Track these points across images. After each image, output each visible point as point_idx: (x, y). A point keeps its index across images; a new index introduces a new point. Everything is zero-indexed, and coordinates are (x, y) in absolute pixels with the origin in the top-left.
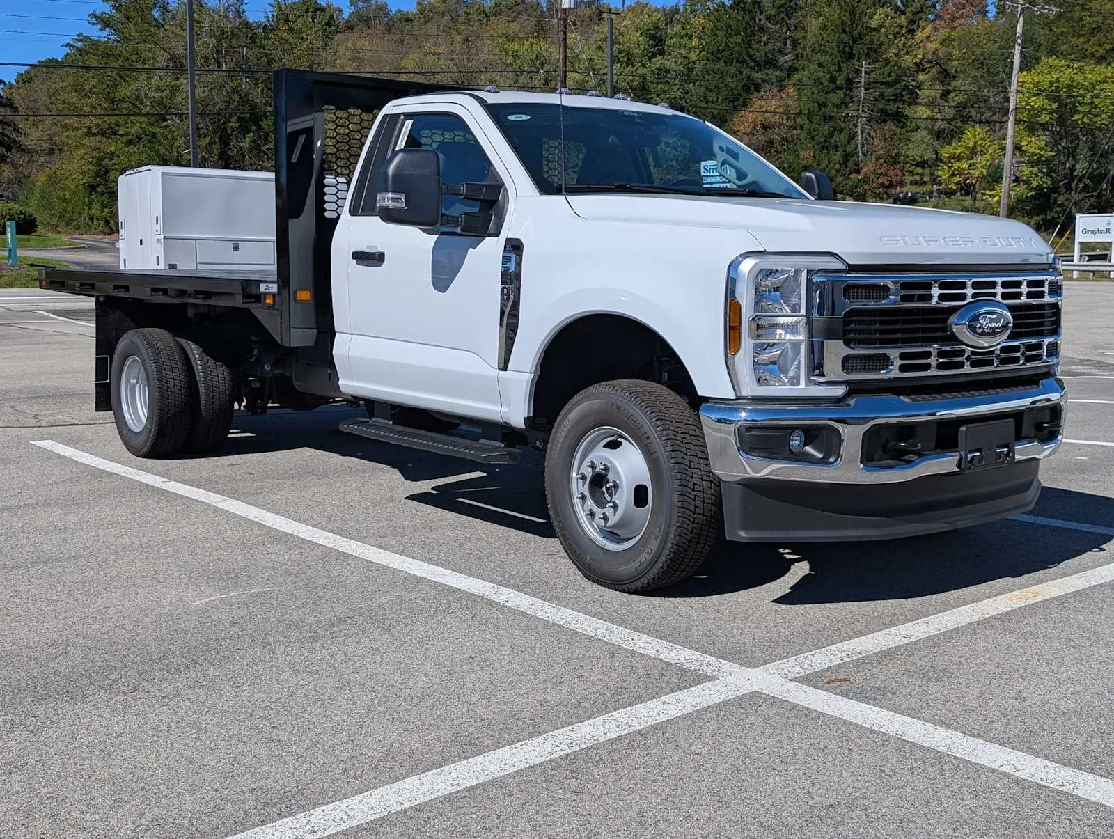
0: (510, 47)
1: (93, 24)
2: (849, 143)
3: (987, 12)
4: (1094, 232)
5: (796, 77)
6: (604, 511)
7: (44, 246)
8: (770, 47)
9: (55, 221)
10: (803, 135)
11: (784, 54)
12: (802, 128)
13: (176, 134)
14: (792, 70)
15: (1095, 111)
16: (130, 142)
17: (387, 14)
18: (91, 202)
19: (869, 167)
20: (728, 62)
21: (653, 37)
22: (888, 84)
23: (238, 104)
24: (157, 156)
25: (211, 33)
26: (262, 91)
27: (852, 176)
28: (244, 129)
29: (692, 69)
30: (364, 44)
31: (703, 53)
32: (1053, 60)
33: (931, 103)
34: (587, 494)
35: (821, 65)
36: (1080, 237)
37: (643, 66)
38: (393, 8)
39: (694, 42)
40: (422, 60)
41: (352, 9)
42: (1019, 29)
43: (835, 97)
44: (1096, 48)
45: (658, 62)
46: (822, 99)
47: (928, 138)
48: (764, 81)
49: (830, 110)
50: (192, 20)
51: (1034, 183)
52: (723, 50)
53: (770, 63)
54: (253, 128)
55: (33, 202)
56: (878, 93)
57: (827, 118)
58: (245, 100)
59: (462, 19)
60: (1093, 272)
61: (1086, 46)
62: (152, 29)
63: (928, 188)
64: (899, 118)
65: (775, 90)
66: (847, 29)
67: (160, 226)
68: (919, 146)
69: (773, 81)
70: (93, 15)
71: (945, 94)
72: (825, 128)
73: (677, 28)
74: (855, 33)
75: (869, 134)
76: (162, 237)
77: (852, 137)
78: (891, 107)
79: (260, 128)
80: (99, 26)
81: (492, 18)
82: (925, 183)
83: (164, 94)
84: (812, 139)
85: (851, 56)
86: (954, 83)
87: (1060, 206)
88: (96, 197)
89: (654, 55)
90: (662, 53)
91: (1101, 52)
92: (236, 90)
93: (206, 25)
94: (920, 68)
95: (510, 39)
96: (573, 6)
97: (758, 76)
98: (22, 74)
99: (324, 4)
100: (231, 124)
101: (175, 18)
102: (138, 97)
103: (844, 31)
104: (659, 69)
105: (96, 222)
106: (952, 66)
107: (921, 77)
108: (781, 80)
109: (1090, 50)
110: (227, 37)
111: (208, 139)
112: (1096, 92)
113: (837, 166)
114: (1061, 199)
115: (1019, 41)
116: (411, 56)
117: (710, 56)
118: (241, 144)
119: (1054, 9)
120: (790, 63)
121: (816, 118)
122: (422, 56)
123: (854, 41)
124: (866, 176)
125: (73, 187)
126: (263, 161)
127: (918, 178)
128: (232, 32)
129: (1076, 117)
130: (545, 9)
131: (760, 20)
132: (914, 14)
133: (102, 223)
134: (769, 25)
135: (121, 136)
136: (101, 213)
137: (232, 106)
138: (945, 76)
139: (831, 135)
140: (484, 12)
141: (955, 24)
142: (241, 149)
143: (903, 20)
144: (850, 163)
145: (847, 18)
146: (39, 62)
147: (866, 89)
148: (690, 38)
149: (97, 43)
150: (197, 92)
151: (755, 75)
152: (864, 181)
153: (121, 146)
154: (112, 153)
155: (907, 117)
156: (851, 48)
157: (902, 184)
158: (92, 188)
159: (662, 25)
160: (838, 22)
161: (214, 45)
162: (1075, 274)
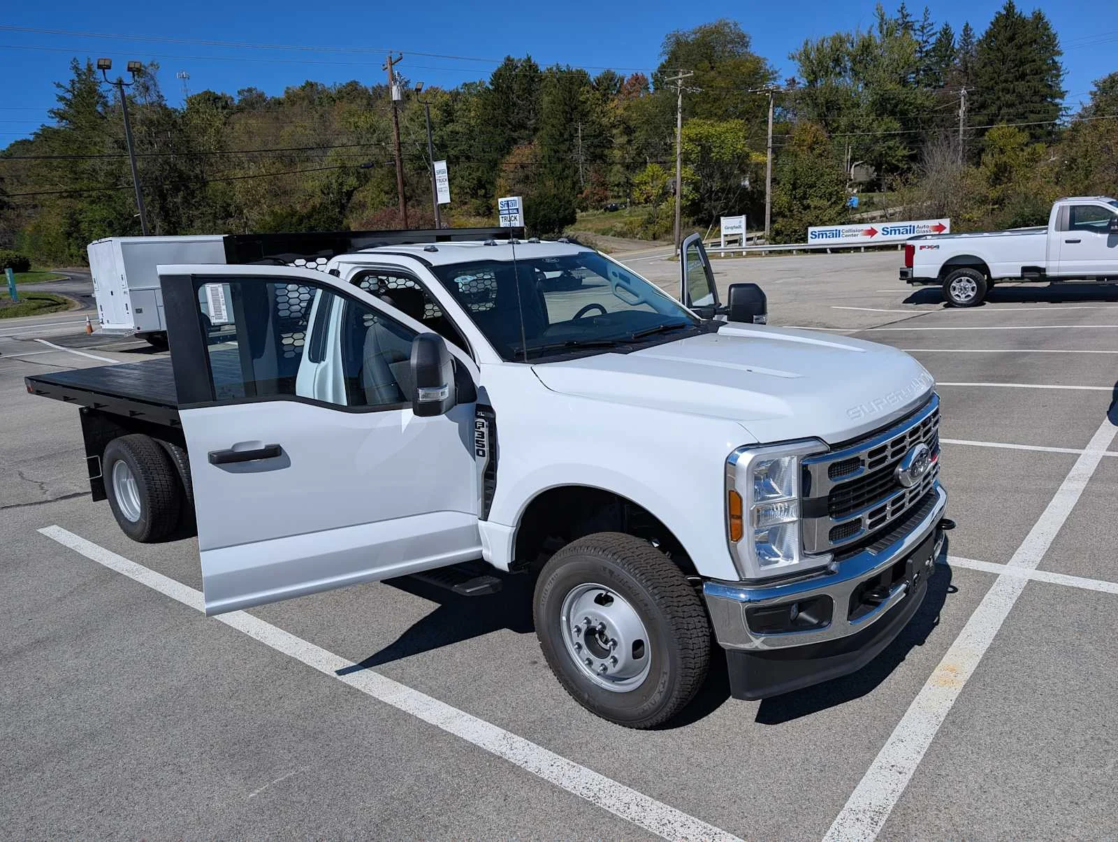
0: (352, 120)
1: (53, 118)
2: (575, 175)
3: (649, 88)
4: (732, 228)
5: (539, 134)
6: (603, 661)
7: (37, 281)
8: (521, 116)
9: (44, 258)
10: (547, 171)
11: (530, 120)
12: (545, 167)
13: (126, 195)
14: (536, 130)
15: (723, 151)
16: (93, 202)
17: (265, 101)
18: (69, 244)
19: (588, 190)
20: (495, 126)
21: (445, 111)
22: (596, 137)
23: (170, 173)
24: (115, 211)
25: (143, 123)
26: (185, 162)
27: (579, 196)
28: (176, 190)
29: (472, 131)
30: (252, 122)
31: (478, 121)
32: (696, 120)
33: (622, 147)
34: (582, 642)
35: (553, 126)
36: (723, 232)
37: (441, 130)
38: (269, 95)
39: (472, 114)
40: (293, 131)
41: (241, 97)
42: (679, 103)
43: (564, 147)
44: (718, 110)
45: (450, 127)
46: (555, 148)
47: (622, 170)
48: (519, 138)
49: (560, 155)
50: (127, 114)
51: (691, 197)
52: (492, 118)
53: (522, 126)
54: (183, 188)
55: (26, 247)
56: (589, 143)
57: (560, 160)
58: (174, 169)
59: (317, 102)
60: (733, 252)
61: (712, 109)
62: (98, 121)
63: (622, 200)
64: (602, 157)
65: (526, 143)
66: (567, 103)
67: (125, 282)
68: (616, 175)
69: (525, 137)
70: (51, 111)
71: (629, 142)
72: (560, 166)
73: (460, 105)
74: (572, 105)
75: (586, 169)
76: (127, 290)
77: (576, 171)
78: (598, 151)
79: (187, 188)
80: (57, 119)
81: (337, 101)
82: (620, 197)
83: (113, 167)
84: (553, 173)
85: (571, 120)
86: (634, 135)
87: (706, 210)
88: (73, 241)
89: (448, 123)
90: (452, 121)
91: (721, 112)
92: (167, 162)
93: (138, 117)
94: (614, 126)
95: (351, 114)
96: (400, 99)
97: (515, 135)
98: (4, 151)
99: (220, 94)
100: (165, 186)
101: (114, 112)
102: (94, 170)
103: (566, 104)
104: (452, 132)
105: (75, 258)
106: (632, 124)
107: (615, 131)
108: (529, 136)
109: (715, 111)
110: (154, 125)
111: (151, 197)
112: (722, 139)
113: (569, 190)
114: (706, 206)
115: (680, 110)
116: (286, 129)
117: (483, 122)
118: (175, 200)
119: (699, 89)
120: (534, 126)
121: (553, 161)
122: (293, 128)
123: (572, 110)
124: (587, 195)
125: (54, 234)
126: (193, 211)
127: (616, 194)
128: (159, 122)
129: (713, 154)
130: (371, 93)
131: (513, 99)
132: (605, 90)
133: (80, 259)
134: (519, 101)
135: (85, 198)
136: (79, 251)
137: (165, 174)
138: (629, 131)
139: (564, 170)
140: (331, 97)
141: (630, 96)
142: (175, 203)
143: (598, 94)
144: (577, 188)
145: (567, 95)
146: (16, 141)
147: (582, 140)
148: (470, 111)
149: (56, 132)
150: (138, 164)
151: (513, 134)
152: (586, 198)
153: (86, 205)
154: (81, 210)
155: (606, 156)
156: (571, 115)
157: (606, 198)
158: (69, 235)
159: (451, 104)
160: (562, 98)
161: (145, 131)
162: (723, 255)
